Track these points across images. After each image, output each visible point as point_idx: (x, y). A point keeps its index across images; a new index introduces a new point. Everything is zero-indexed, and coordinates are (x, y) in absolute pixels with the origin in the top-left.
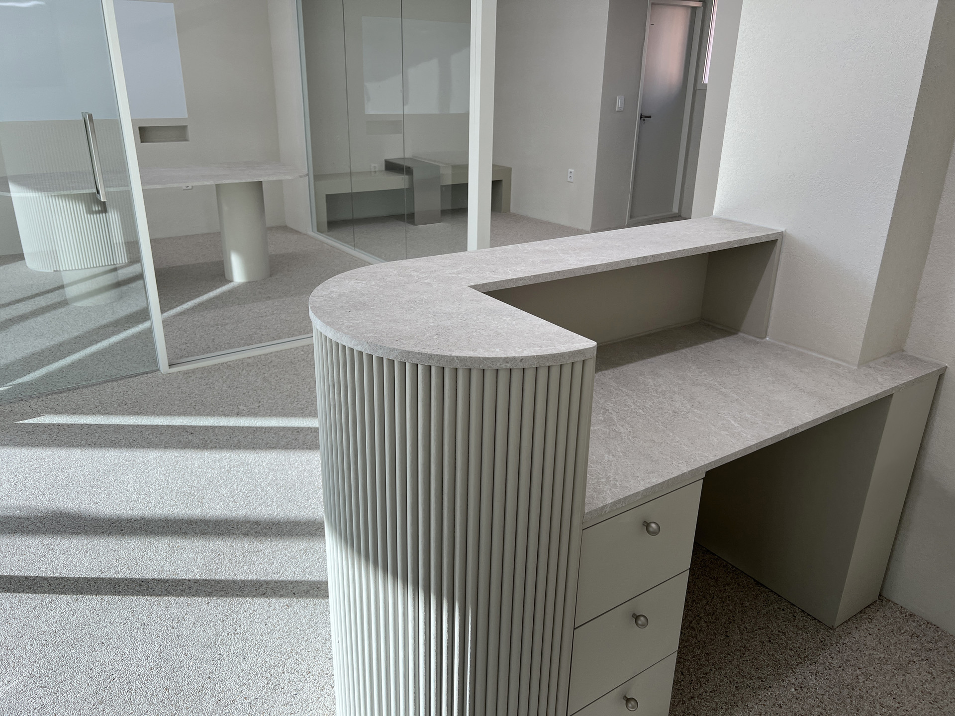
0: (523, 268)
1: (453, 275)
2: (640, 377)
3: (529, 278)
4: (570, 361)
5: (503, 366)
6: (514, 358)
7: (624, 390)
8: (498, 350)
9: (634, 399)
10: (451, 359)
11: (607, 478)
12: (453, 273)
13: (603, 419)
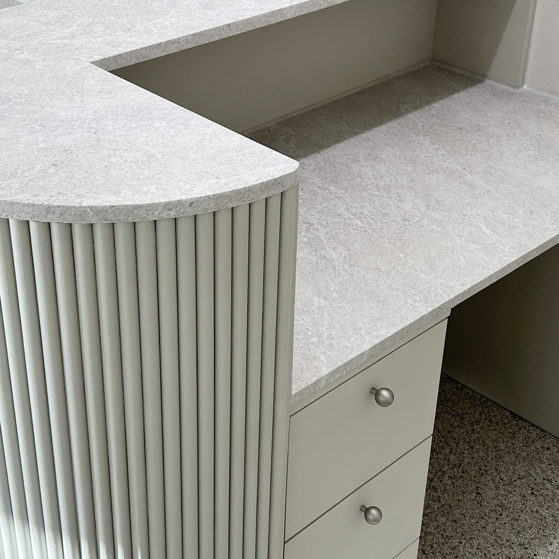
0: (174, 20)
1: (65, 41)
2: (353, 166)
3: (186, 39)
4: (264, 197)
5: (164, 215)
6: (180, 203)
7: (332, 188)
8: (153, 189)
9: (347, 204)
10: (82, 211)
11: (318, 336)
12: (65, 38)
13: (306, 240)
